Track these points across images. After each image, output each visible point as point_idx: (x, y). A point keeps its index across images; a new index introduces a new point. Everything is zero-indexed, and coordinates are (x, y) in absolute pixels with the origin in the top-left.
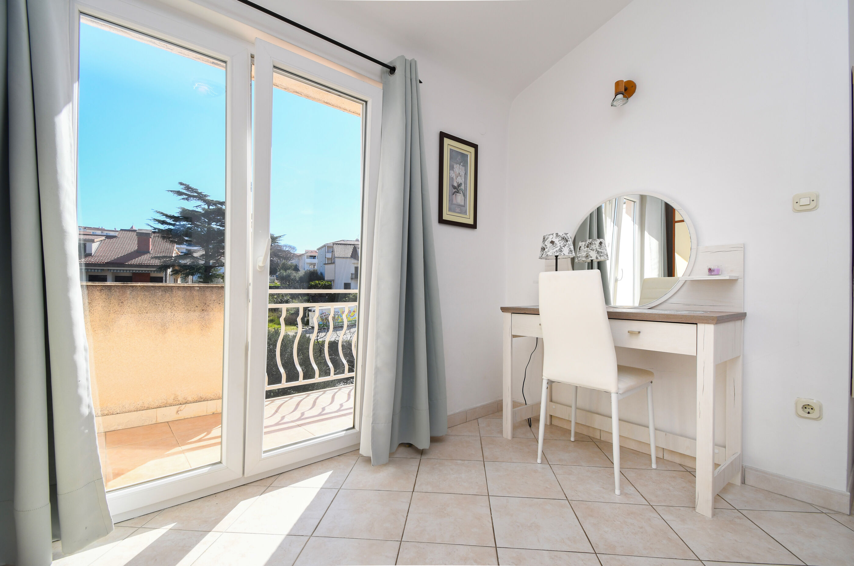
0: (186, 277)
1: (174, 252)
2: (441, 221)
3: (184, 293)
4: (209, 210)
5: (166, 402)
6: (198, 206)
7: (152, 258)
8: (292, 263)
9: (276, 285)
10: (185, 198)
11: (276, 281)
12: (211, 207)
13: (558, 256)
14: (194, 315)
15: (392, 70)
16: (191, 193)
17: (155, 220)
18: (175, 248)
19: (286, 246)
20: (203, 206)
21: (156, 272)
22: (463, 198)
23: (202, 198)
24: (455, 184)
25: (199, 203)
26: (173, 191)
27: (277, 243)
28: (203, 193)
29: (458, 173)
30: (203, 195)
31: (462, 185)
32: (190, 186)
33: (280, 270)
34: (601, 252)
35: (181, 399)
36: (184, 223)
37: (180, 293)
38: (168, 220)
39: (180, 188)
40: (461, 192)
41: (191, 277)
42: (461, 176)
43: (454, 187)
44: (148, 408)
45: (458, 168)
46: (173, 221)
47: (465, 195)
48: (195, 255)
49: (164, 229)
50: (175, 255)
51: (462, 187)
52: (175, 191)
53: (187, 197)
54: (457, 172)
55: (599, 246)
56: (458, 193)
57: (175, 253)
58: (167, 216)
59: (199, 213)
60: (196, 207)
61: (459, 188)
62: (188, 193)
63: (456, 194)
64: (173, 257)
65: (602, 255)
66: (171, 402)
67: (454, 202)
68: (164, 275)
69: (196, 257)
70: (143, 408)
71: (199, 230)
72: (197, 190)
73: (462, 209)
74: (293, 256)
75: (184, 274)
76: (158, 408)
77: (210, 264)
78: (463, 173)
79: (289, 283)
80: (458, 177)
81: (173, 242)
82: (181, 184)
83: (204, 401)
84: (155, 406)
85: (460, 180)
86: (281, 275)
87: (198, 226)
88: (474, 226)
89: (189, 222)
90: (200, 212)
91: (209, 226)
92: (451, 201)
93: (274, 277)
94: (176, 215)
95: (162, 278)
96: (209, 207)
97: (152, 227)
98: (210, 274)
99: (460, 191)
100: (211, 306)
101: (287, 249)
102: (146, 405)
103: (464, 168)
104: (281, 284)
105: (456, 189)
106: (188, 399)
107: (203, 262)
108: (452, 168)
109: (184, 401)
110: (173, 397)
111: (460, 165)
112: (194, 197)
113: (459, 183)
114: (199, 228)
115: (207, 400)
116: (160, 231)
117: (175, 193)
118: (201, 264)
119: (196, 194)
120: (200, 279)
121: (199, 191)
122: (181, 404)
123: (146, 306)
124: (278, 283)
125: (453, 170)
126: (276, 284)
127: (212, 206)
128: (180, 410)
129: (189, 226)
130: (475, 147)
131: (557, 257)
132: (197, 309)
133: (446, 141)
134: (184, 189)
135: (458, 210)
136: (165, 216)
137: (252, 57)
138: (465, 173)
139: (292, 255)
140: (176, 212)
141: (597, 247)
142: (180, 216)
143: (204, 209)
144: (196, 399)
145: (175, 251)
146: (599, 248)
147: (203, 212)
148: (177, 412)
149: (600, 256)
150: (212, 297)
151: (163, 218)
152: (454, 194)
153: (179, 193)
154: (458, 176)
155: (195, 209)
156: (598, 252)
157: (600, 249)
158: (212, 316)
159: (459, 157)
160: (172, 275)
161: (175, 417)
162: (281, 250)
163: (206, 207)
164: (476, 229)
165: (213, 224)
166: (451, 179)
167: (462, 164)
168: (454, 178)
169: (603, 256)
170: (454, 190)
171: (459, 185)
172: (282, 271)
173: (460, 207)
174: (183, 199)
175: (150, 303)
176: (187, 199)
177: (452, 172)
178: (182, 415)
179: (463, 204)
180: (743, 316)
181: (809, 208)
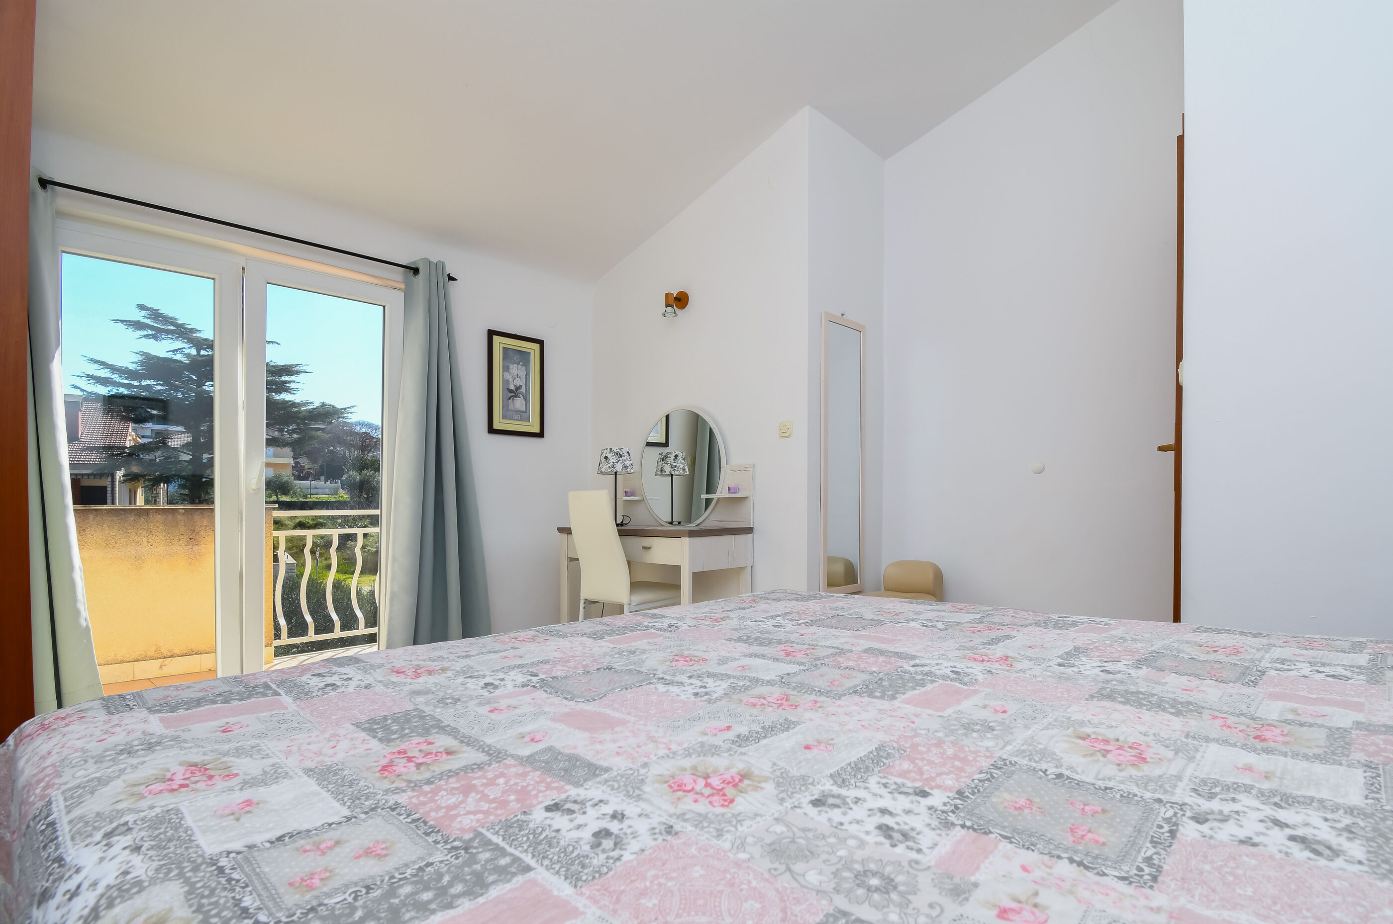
0: (153, 485)
1: (129, 438)
2: (491, 430)
4: (200, 358)
5: (145, 654)
6: (177, 350)
7: (84, 450)
8: (373, 457)
9: (341, 499)
10: (150, 335)
11: (341, 491)
12: (203, 352)
14: (180, 548)
15: (416, 271)
16: (163, 325)
17: (88, 376)
18: (130, 430)
19: (362, 424)
20: (187, 351)
21: (92, 477)
22: (524, 402)
23: (186, 334)
24: (512, 387)
25: (179, 344)
26: (126, 321)
27: (343, 418)
28: (187, 326)
29: (515, 374)
30: (187, 328)
31: (523, 388)
32: (161, 312)
33: (349, 471)
35: (165, 651)
36: (148, 382)
37: (159, 517)
38: (115, 377)
39: (138, 316)
40: (521, 396)
41: (164, 486)
42: (520, 378)
43: (510, 391)
44: (122, 662)
45: (516, 369)
46: (127, 378)
47: (526, 399)
48: (172, 443)
49: (107, 395)
50: (130, 443)
51: (523, 390)
52: (129, 321)
53: (154, 332)
56: (516, 397)
57: (130, 440)
58: (113, 369)
59: (178, 364)
60: (173, 351)
61: (518, 391)
62: (156, 325)
63: (513, 399)
64: (126, 448)
66: (152, 655)
67: (511, 407)
68: (108, 483)
69: (175, 449)
70: (115, 662)
71: (180, 396)
72: (176, 319)
73: (523, 416)
74: (376, 442)
75: (149, 480)
76: (135, 661)
77: (204, 461)
78: (523, 374)
79: (368, 495)
80: (517, 379)
81: (126, 419)
82: (142, 307)
83: (196, 654)
84: (131, 659)
85: (518, 382)
86: (350, 480)
87: (176, 389)
88: (541, 435)
89: (158, 380)
90: (181, 362)
91: (199, 389)
92: (505, 407)
93: (336, 483)
94: (132, 367)
95: (105, 488)
96: (198, 351)
97: (84, 390)
98: (204, 480)
99: (519, 395)
100: (202, 533)
101: (364, 430)
102: (120, 658)
103: (524, 368)
104: (352, 498)
105: (513, 393)
106: (174, 651)
107: (188, 458)
108: (506, 369)
109: (170, 654)
110: (154, 649)
111: (518, 364)
112: (168, 332)
113: (518, 386)
114: (180, 391)
115: (201, 653)
116: (97, 397)
117: (130, 325)
118: (185, 461)
119: (172, 328)
120: (184, 489)
121: (180, 322)
122: (165, 658)
124: (344, 496)
125: (509, 372)
126: (342, 497)
127: (205, 349)
128: (165, 666)
129: (160, 387)
130: (541, 343)
131: (616, 473)
132: (182, 537)
133: (496, 339)
134: (148, 318)
135: (516, 417)
136: (108, 370)
137: (243, 269)
138: (526, 373)
139: (375, 440)
140: (129, 361)
141: (672, 461)
142: (141, 370)
143: (188, 356)
144: (185, 652)
145: (130, 435)
147: (188, 362)
148: (161, 667)
150: (203, 522)
151: (104, 373)
152: (510, 399)
153: (138, 325)
155: (170, 355)
156: (672, 466)
159: (517, 356)
160: (124, 482)
161: (157, 673)
162: (351, 432)
163: (193, 351)
164: (544, 438)
165: (207, 384)
166: (506, 382)
167: (521, 363)
168: (511, 380)
170: (510, 395)
171: (518, 388)
172: (351, 472)
173: (519, 414)
174: (146, 336)
176: (155, 337)
177: (506, 374)
178: (167, 671)
179: (524, 409)
180: (749, 530)
181: (785, 434)
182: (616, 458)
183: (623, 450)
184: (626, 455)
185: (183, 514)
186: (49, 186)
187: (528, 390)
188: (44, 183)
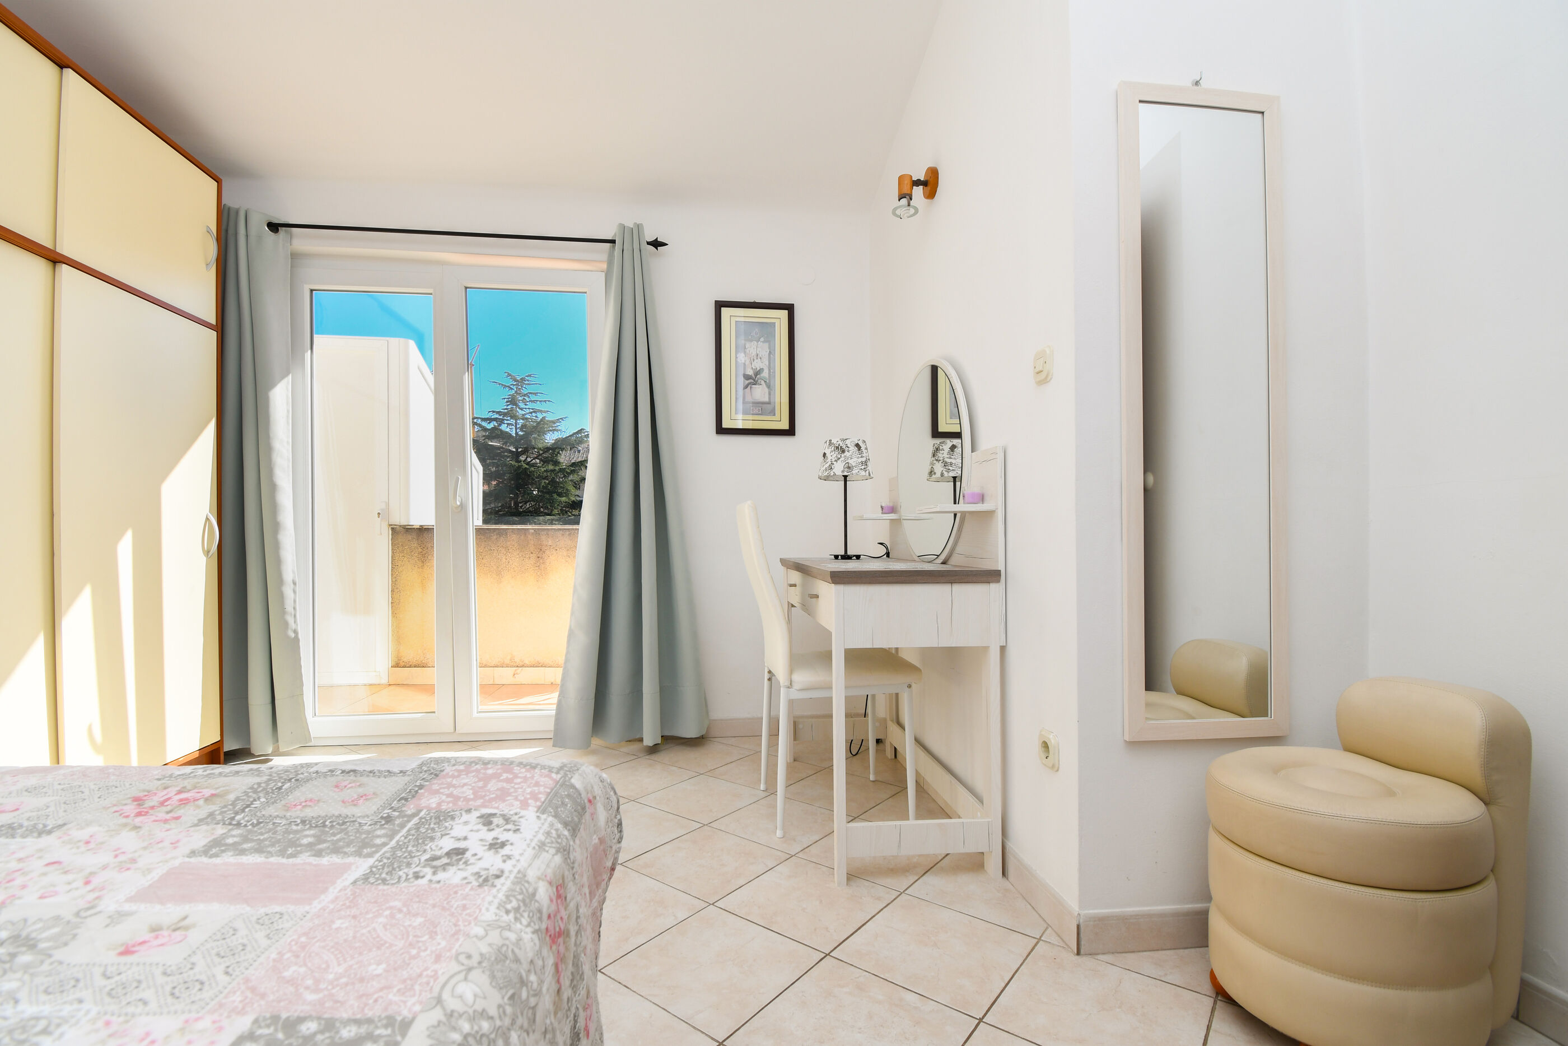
2: (721, 431)
3: (518, 537)
5: (502, 662)
13: (847, 476)
15: (615, 243)
22: (766, 390)
24: (750, 372)
29: (754, 353)
31: (765, 371)
34: (951, 464)
35: (518, 661)
37: (514, 537)
40: (763, 382)
42: (760, 359)
43: (748, 378)
45: (755, 347)
47: (770, 386)
51: (765, 374)
54: (752, 353)
55: (949, 453)
56: (755, 384)
61: (758, 376)
63: (751, 388)
65: (951, 468)
66: (508, 663)
67: (749, 399)
73: (765, 408)
76: (495, 667)
78: (764, 351)
80: (756, 361)
84: (492, 665)
85: (758, 365)
88: (789, 432)
92: (739, 399)
99: (759, 381)
100: (547, 552)
103: (767, 345)
105: (752, 380)
108: (740, 349)
109: (521, 664)
110: (510, 658)
111: (758, 341)
113: (758, 369)
115: (545, 667)
122: (517, 667)
123: (481, 551)
128: (517, 674)
130: (790, 308)
131: (845, 477)
132: (531, 555)
133: (727, 312)
135: (756, 411)
138: (770, 352)
141: (946, 455)
144: (533, 663)
146: (948, 456)
148: (514, 675)
149: (948, 471)
150: (548, 541)
152: (746, 388)
154: (755, 358)
156: (945, 464)
157: (950, 458)
158: (548, 564)
159: (757, 330)
161: (510, 680)
164: (795, 435)
166: (741, 366)
167: (762, 339)
168: (748, 363)
169: (953, 470)
170: (747, 382)
171: (758, 373)
173: (761, 405)
175: (485, 548)
177: (741, 356)
178: (518, 679)
179: (766, 399)
180: (992, 576)
181: (1042, 378)
182: (835, 454)
183: (848, 442)
184: (853, 449)
185: (533, 534)
186: (282, 230)
187: (772, 374)
188: (274, 227)
